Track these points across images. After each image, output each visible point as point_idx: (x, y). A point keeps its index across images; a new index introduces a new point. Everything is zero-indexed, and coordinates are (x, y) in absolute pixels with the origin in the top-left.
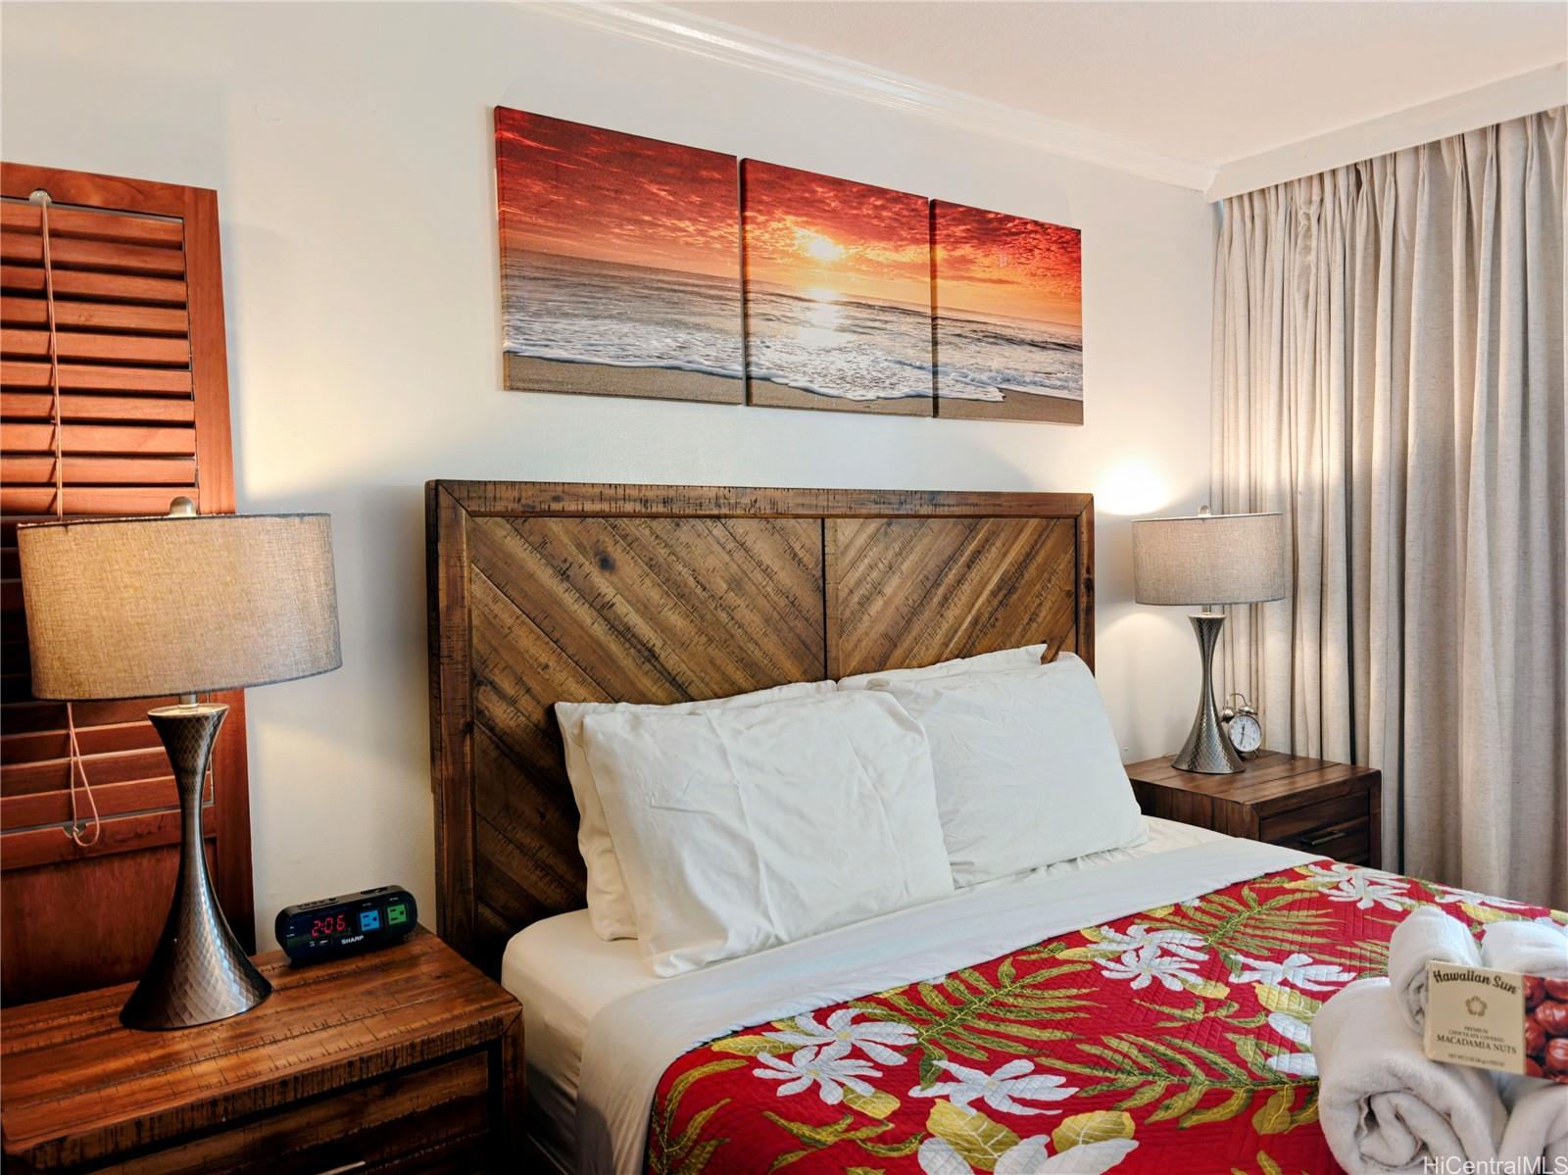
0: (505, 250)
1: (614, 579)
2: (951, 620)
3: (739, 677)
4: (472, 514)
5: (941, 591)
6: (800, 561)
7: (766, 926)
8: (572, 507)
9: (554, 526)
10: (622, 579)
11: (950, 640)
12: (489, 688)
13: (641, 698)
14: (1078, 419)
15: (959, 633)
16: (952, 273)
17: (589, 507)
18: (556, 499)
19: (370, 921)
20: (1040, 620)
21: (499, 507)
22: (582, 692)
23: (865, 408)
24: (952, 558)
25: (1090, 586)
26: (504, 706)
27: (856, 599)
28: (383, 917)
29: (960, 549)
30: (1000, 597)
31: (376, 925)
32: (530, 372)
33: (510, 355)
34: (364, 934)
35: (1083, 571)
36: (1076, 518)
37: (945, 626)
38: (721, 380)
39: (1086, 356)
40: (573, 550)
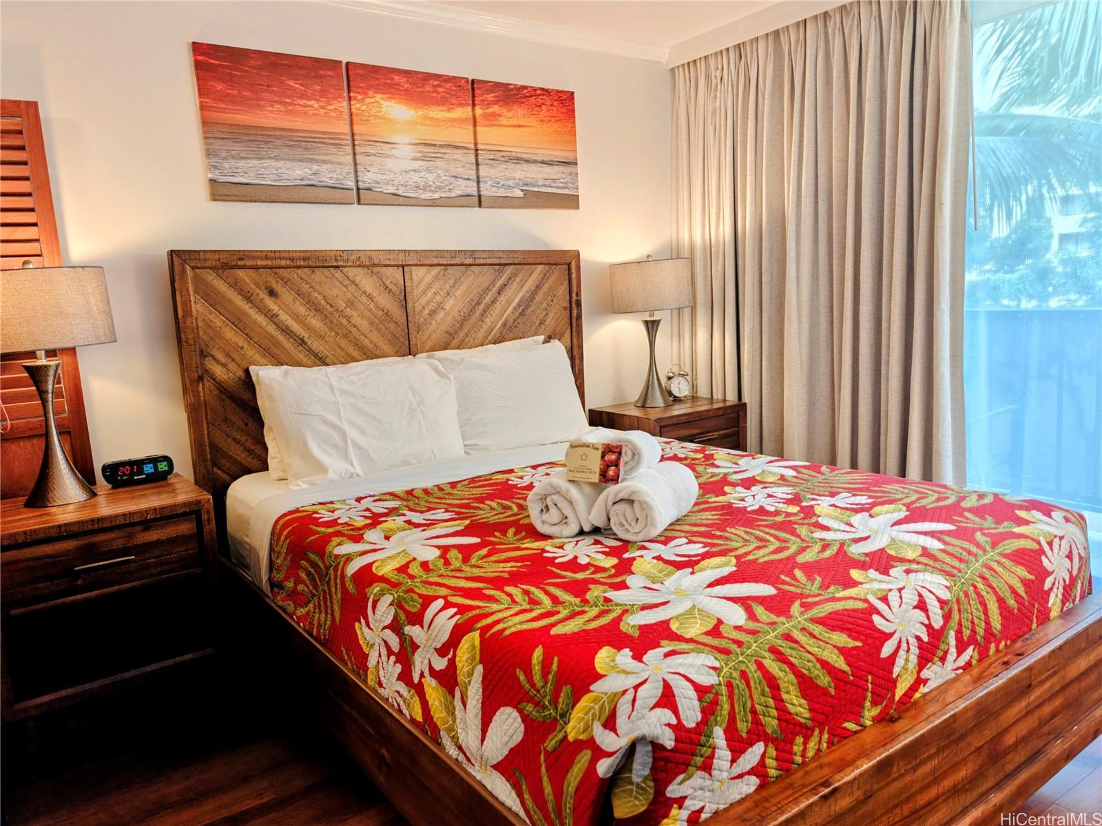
0: (205, 123)
1: (278, 302)
2: (489, 324)
3: (356, 354)
4: (193, 268)
5: (482, 307)
6: (390, 291)
7: (351, 469)
8: (250, 263)
9: (241, 273)
10: (282, 301)
11: (489, 335)
12: (211, 358)
13: (299, 364)
14: (577, 207)
15: (495, 331)
16: (486, 123)
17: (260, 263)
18: (241, 259)
19: (148, 469)
20: (547, 323)
21: (208, 264)
22: (264, 361)
23: (433, 204)
24: (488, 289)
25: (579, 304)
26: (220, 367)
27: (427, 311)
28: (156, 467)
29: (493, 283)
30: (520, 310)
31: (152, 471)
32: (224, 190)
33: (212, 181)
34: (146, 474)
35: (574, 295)
36: (569, 265)
37: (485, 327)
38: (340, 191)
39: (580, 168)
40: (253, 286)
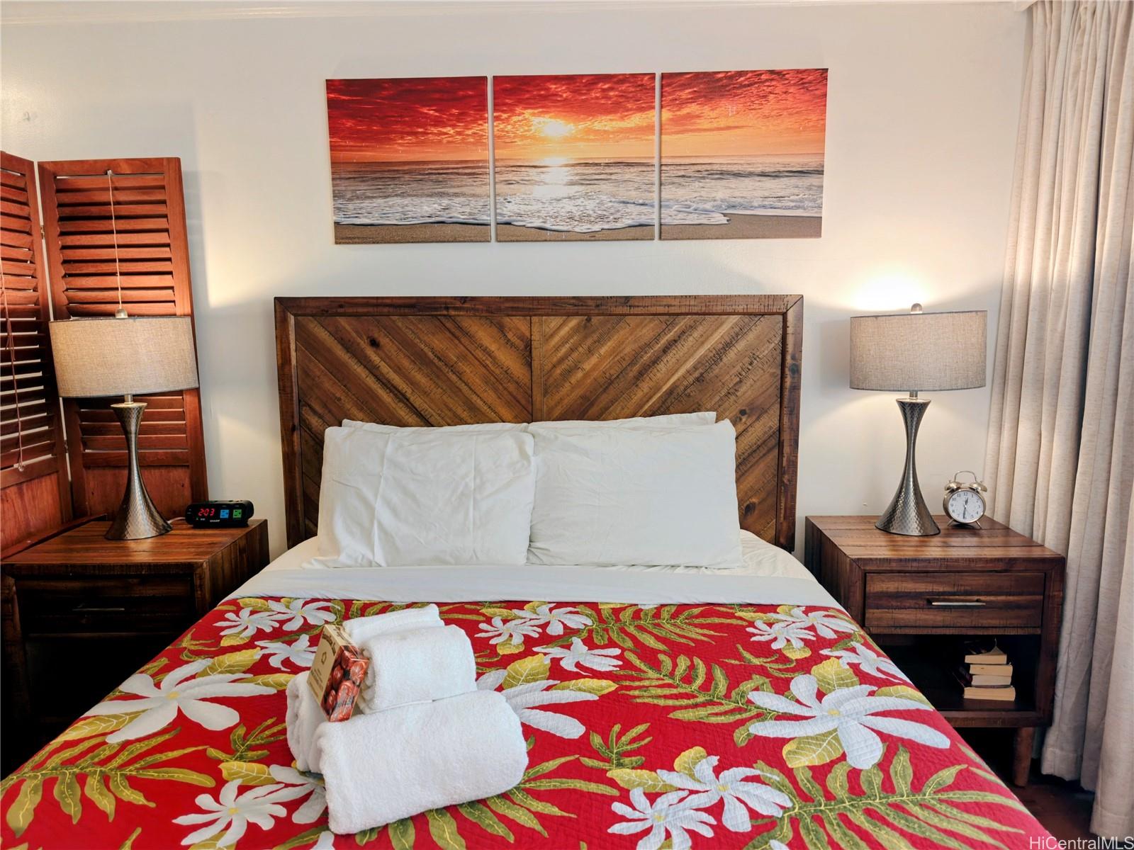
1: (380, 352)
2: (646, 390)
3: (465, 415)
4: (295, 315)
6: (512, 345)
8: (351, 310)
9: (342, 321)
10: (384, 351)
11: (645, 404)
12: (308, 408)
13: (401, 424)
14: (816, 232)
15: (654, 399)
17: (360, 310)
18: (341, 306)
19: (224, 514)
20: (739, 394)
21: (308, 311)
22: (361, 415)
23: (592, 237)
24: (648, 345)
25: (796, 371)
26: (316, 419)
27: (558, 371)
28: (231, 514)
29: (657, 339)
30: (697, 374)
31: (227, 516)
32: (348, 233)
34: (221, 519)
35: (789, 358)
36: (784, 315)
37: (640, 394)
38: (473, 227)
39: (827, 179)
40: (354, 335)
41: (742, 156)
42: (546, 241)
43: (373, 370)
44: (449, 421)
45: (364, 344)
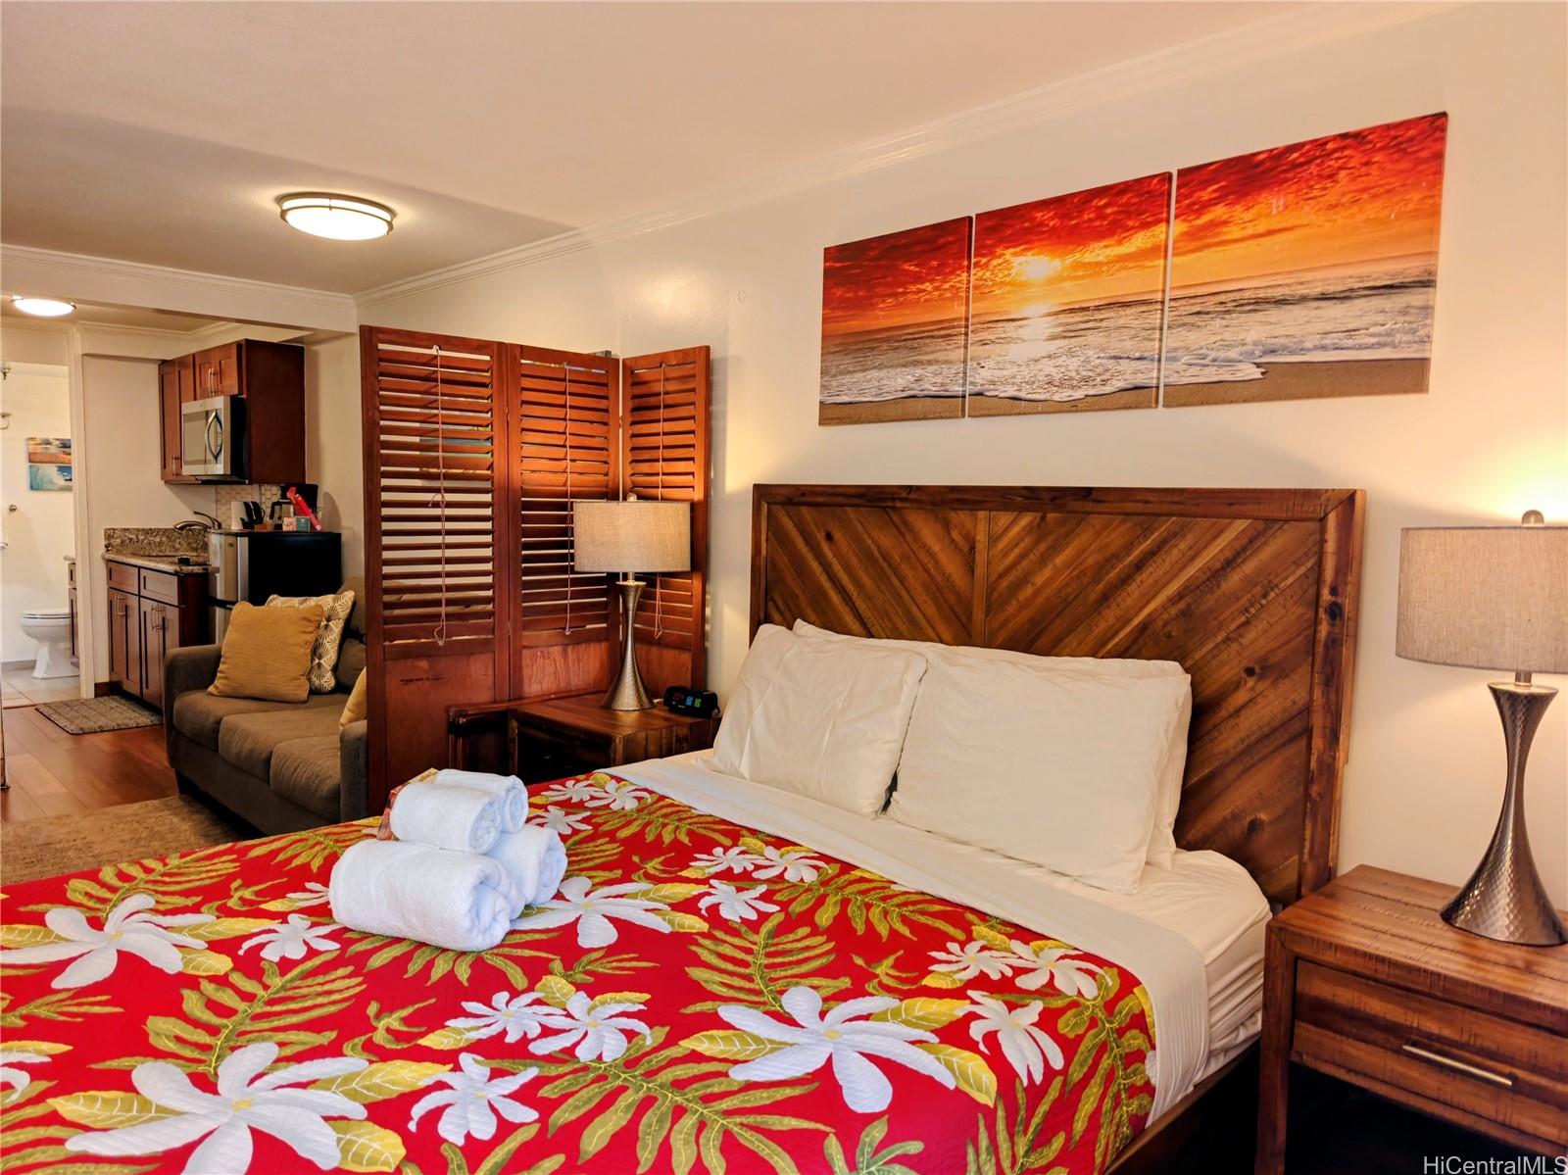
0: (825, 337)
1: (833, 548)
2: (1111, 620)
3: (903, 628)
4: (769, 504)
5: (1099, 588)
6: (956, 545)
8: (813, 499)
9: (805, 511)
10: (837, 547)
11: (1110, 639)
15: (1122, 635)
17: (820, 499)
18: (803, 495)
19: (689, 701)
20: (1244, 641)
22: (813, 617)
23: (1073, 407)
24: (1116, 557)
25: (1336, 612)
27: (1004, 583)
28: (694, 702)
29: (1128, 548)
30: (1182, 605)
31: (691, 704)
32: (829, 413)
33: (821, 403)
34: (686, 706)
35: (1324, 592)
36: (1318, 521)
37: (1102, 626)
38: (943, 400)
40: (813, 526)
41: (1290, 272)
42: (1019, 414)
43: (827, 568)
44: (889, 634)
45: (821, 537)
